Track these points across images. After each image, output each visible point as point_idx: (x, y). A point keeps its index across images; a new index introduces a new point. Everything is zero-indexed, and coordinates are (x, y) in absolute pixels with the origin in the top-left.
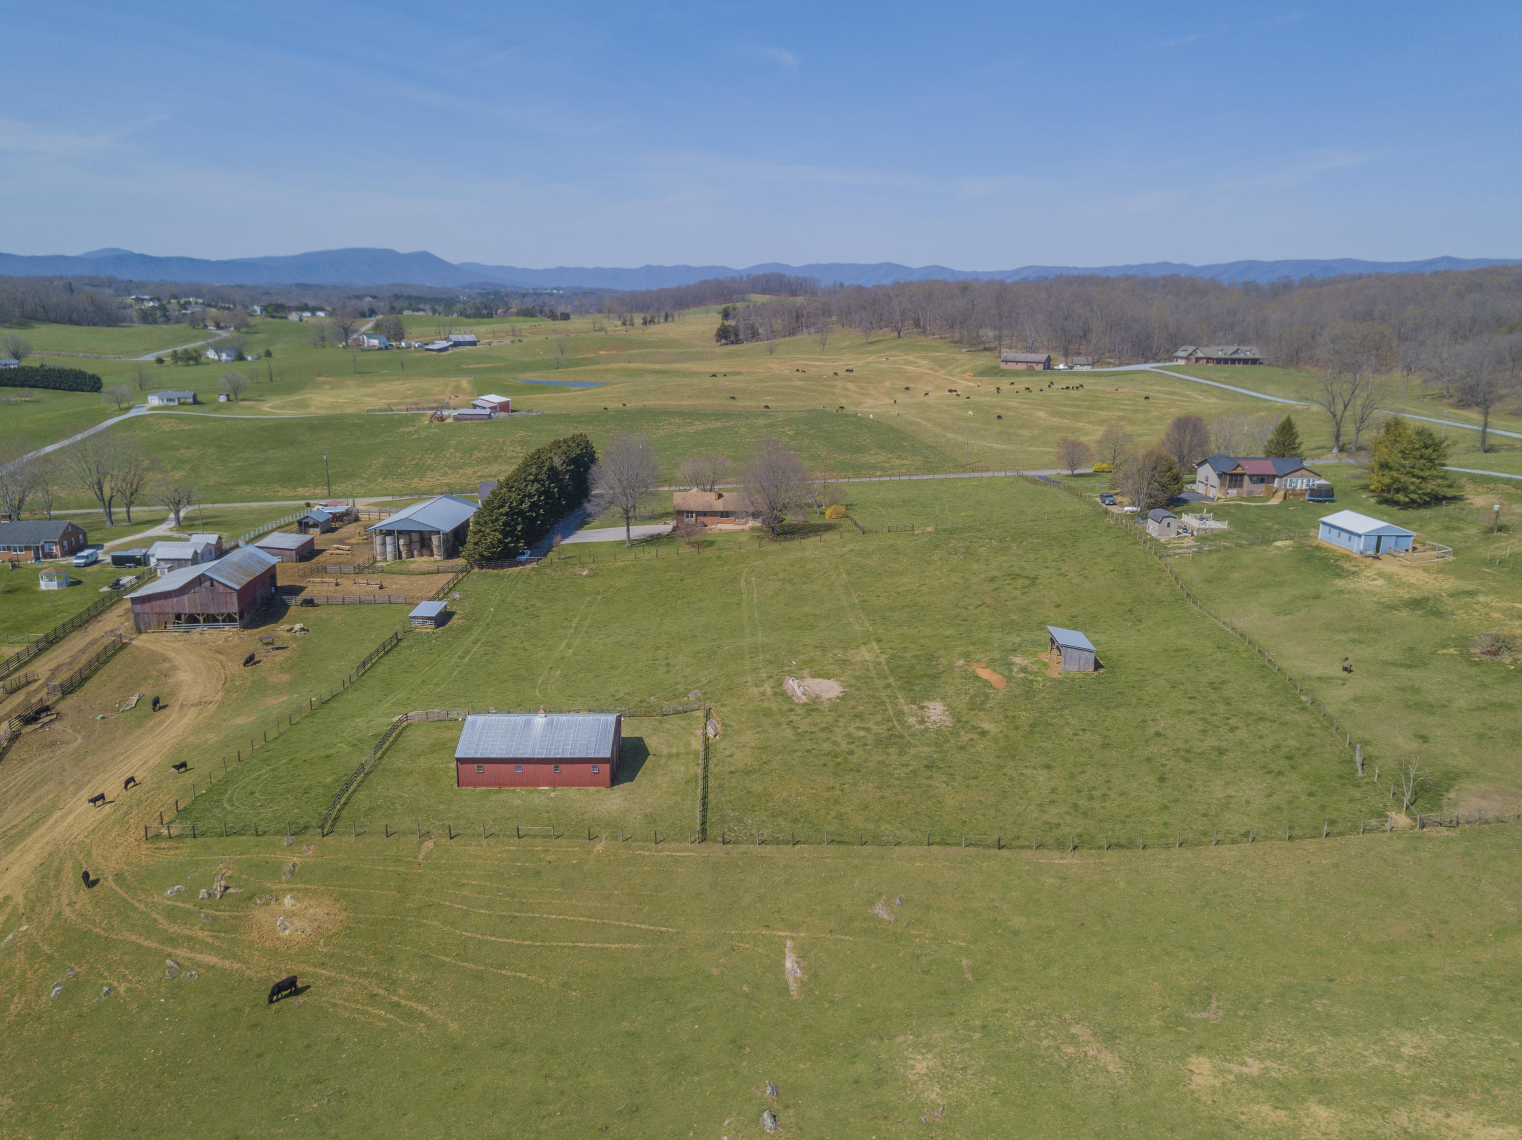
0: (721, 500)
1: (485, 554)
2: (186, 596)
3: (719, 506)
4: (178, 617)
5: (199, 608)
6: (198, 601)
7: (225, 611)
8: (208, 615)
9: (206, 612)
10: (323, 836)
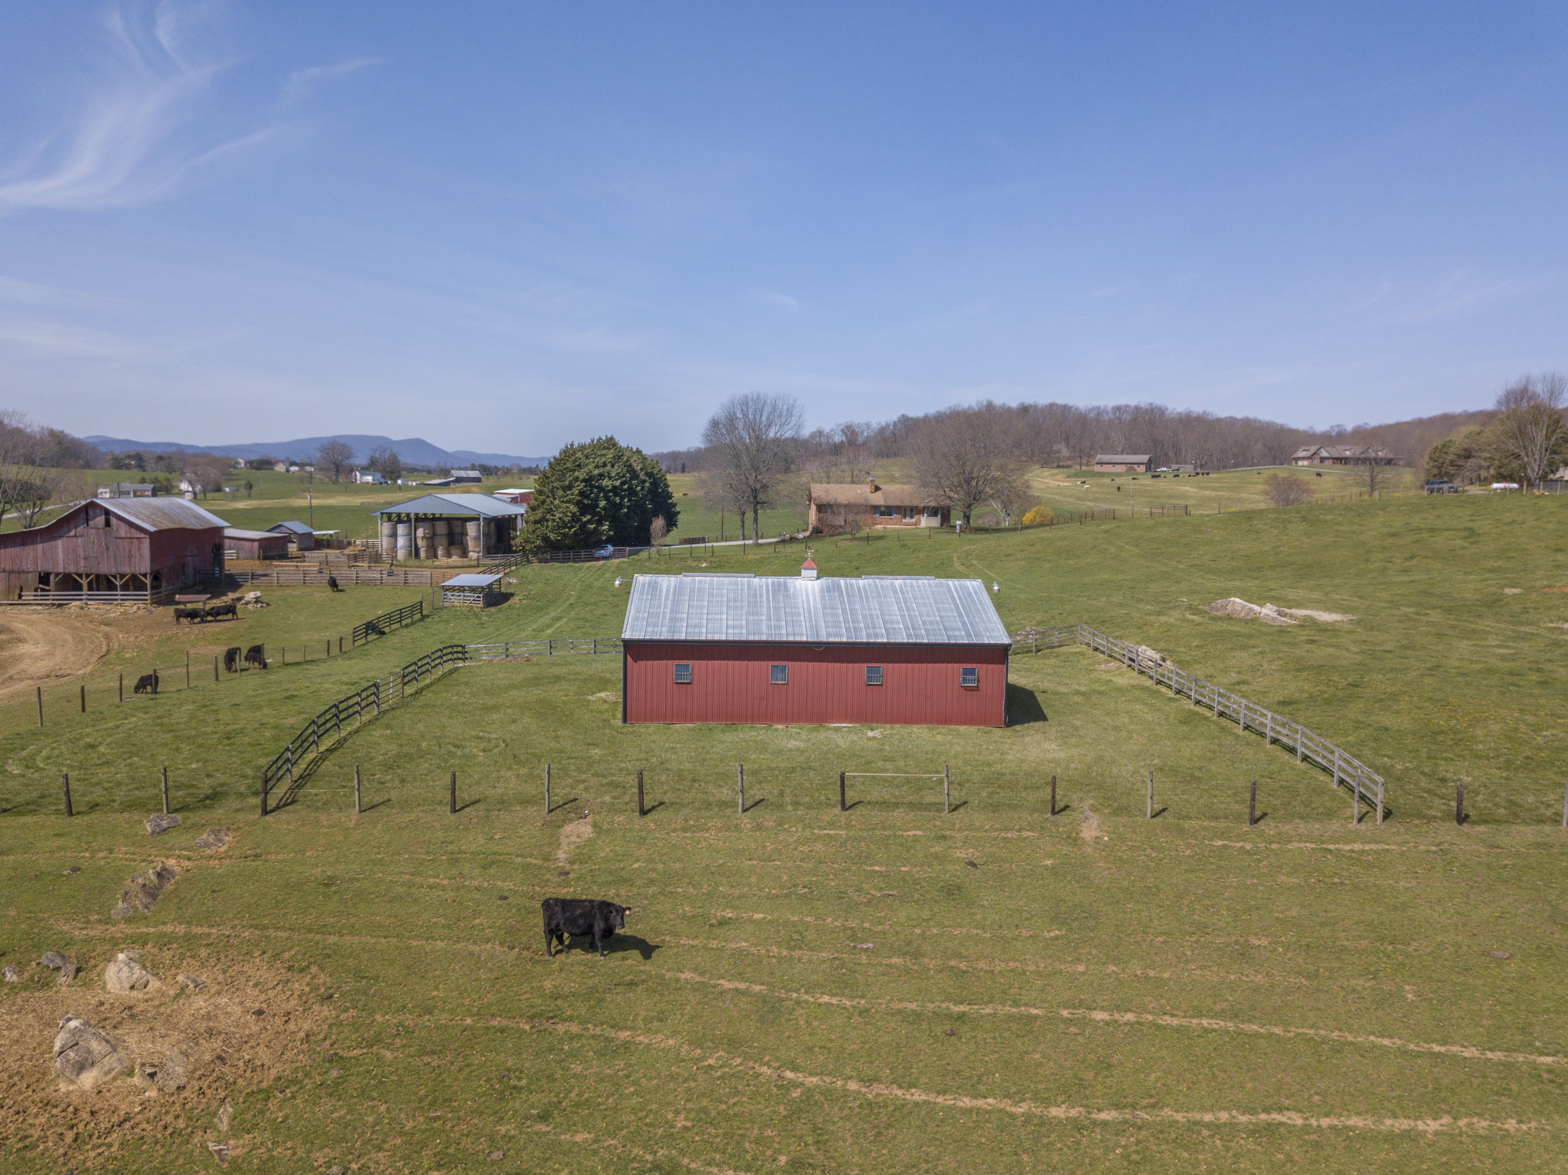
0: (879, 493)
1: (552, 536)
2: (59, 542)
3: (877, 499)
4: (44, 579)
5: (82, 563)
6: (81, 552)
7: (127, 570)
8: (98, 576)
9: (94, 571)
10: (265, 812)
